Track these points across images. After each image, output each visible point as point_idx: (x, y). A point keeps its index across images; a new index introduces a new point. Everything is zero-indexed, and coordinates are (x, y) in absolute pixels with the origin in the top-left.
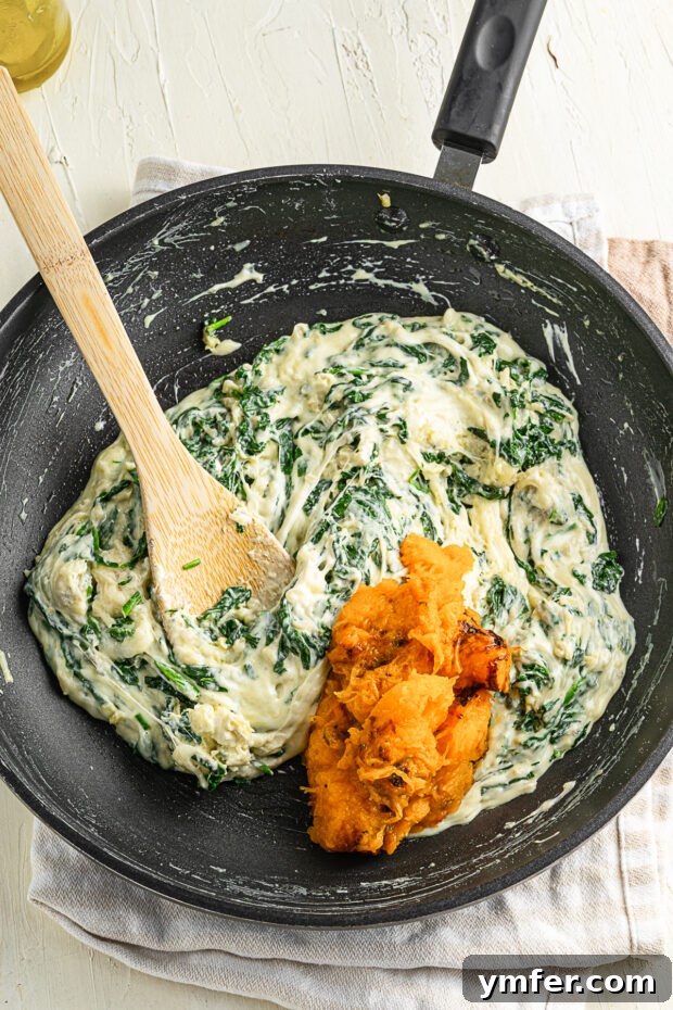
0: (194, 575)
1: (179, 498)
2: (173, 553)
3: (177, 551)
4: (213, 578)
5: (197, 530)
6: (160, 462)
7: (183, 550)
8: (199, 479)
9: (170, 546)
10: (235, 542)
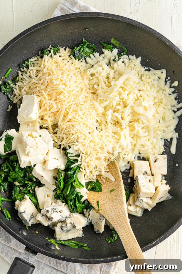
0: (112, 188)
1: (115, 210)
2: (117, 193)
3: (116, 194)
4: (107, 188)
5: (110, 201)
6: (121, 221)
7: (114, 195)
8: (110, 217)
9: (118, 195)
10: (100, 198)
